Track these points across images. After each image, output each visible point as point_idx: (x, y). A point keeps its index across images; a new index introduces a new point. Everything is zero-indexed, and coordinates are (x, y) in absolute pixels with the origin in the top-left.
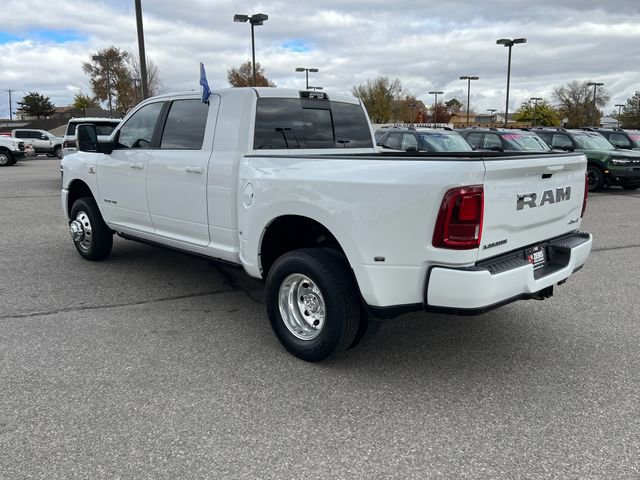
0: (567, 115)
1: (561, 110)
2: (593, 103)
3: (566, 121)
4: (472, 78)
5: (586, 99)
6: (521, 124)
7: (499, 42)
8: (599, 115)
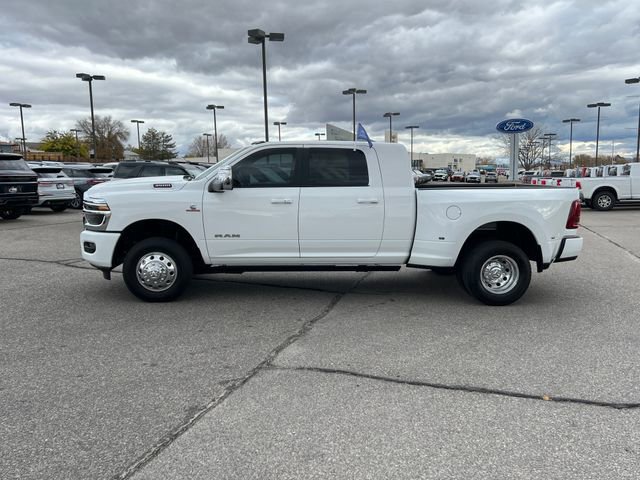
0: (92, 147)
1: (86, 142)
2: (115, 137)
3: (92, 152)
4: (24, 106)
5: (110, 133)
6: (51, 155)
7: (79, 76)
8: (120, 148)
